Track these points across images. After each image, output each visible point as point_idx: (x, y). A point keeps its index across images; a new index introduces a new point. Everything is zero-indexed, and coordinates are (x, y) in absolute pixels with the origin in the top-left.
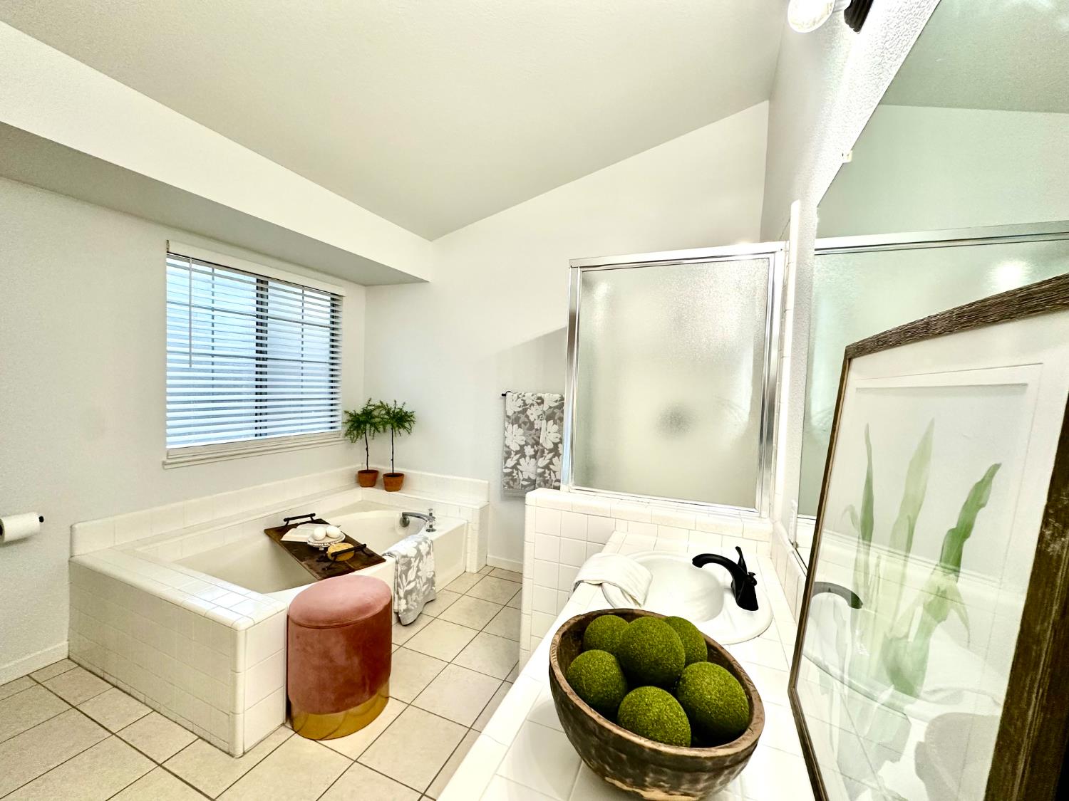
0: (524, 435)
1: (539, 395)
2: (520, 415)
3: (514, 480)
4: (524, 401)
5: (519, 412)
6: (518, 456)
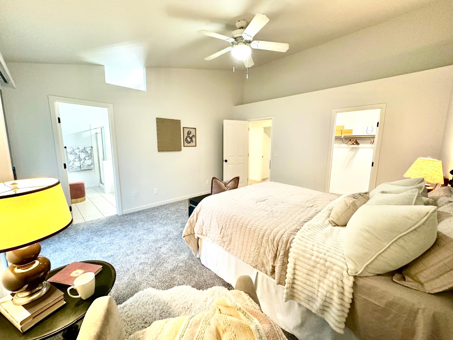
0: (75, 156)
1: (78, 147)
3: (73, 167)
4: (73, 149)
5: (72, 151)
6: (73, 162)
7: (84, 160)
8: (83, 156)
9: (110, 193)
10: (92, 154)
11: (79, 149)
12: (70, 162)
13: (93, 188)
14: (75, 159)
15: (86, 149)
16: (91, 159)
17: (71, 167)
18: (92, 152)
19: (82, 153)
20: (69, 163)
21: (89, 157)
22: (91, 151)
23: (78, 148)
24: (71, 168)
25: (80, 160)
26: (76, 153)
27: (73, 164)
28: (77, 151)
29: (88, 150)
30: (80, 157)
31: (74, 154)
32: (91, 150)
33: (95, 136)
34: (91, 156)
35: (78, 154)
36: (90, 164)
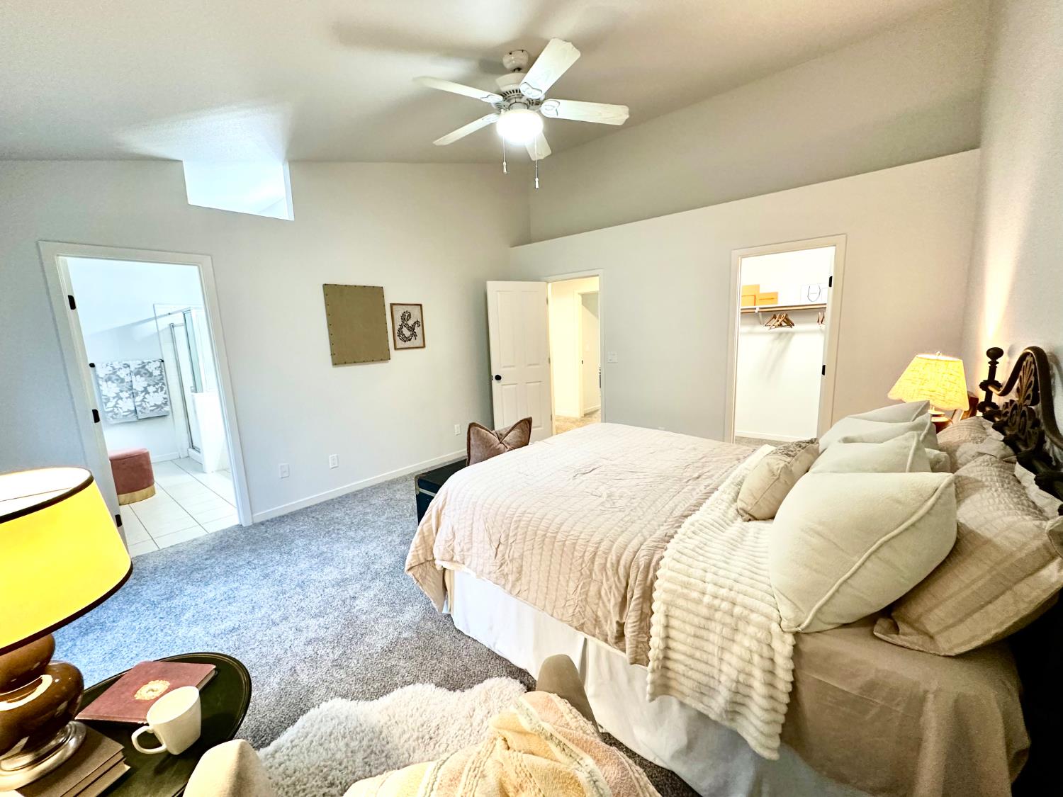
0: (118, 386)
1: (125, 362)
2: (112, 376)
3: (116, 414)
4: (113, 367)
5: (110, 374)
6: (116, 400)
7: (144, 394)
8: (139, 383)
9: (218, 471)
10: (164, 378)
11: (129, 366)
12: (108, 400)
13: (171, 461)
14: (121, 394)
15: (147, 367)
16: (162, 390)
17: (110, 414)
18: (163, 373)
19: (138, 376)
20: (106, 404)
21: (157, 387)
22: (161, 372)
23: (125, 364)
24: (112, 417)
25: (134, 395)
26: (122, 376)
27: (115, 406)
28: (123, 373)
29: (151, 367)
30: (132, 386)
31: (117, 380)
32: (160, 367)
33: (169, 331)
34: (161, 383)
35: (127, 379)
36: (159, 403)
